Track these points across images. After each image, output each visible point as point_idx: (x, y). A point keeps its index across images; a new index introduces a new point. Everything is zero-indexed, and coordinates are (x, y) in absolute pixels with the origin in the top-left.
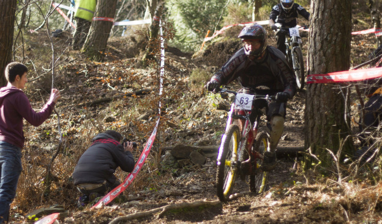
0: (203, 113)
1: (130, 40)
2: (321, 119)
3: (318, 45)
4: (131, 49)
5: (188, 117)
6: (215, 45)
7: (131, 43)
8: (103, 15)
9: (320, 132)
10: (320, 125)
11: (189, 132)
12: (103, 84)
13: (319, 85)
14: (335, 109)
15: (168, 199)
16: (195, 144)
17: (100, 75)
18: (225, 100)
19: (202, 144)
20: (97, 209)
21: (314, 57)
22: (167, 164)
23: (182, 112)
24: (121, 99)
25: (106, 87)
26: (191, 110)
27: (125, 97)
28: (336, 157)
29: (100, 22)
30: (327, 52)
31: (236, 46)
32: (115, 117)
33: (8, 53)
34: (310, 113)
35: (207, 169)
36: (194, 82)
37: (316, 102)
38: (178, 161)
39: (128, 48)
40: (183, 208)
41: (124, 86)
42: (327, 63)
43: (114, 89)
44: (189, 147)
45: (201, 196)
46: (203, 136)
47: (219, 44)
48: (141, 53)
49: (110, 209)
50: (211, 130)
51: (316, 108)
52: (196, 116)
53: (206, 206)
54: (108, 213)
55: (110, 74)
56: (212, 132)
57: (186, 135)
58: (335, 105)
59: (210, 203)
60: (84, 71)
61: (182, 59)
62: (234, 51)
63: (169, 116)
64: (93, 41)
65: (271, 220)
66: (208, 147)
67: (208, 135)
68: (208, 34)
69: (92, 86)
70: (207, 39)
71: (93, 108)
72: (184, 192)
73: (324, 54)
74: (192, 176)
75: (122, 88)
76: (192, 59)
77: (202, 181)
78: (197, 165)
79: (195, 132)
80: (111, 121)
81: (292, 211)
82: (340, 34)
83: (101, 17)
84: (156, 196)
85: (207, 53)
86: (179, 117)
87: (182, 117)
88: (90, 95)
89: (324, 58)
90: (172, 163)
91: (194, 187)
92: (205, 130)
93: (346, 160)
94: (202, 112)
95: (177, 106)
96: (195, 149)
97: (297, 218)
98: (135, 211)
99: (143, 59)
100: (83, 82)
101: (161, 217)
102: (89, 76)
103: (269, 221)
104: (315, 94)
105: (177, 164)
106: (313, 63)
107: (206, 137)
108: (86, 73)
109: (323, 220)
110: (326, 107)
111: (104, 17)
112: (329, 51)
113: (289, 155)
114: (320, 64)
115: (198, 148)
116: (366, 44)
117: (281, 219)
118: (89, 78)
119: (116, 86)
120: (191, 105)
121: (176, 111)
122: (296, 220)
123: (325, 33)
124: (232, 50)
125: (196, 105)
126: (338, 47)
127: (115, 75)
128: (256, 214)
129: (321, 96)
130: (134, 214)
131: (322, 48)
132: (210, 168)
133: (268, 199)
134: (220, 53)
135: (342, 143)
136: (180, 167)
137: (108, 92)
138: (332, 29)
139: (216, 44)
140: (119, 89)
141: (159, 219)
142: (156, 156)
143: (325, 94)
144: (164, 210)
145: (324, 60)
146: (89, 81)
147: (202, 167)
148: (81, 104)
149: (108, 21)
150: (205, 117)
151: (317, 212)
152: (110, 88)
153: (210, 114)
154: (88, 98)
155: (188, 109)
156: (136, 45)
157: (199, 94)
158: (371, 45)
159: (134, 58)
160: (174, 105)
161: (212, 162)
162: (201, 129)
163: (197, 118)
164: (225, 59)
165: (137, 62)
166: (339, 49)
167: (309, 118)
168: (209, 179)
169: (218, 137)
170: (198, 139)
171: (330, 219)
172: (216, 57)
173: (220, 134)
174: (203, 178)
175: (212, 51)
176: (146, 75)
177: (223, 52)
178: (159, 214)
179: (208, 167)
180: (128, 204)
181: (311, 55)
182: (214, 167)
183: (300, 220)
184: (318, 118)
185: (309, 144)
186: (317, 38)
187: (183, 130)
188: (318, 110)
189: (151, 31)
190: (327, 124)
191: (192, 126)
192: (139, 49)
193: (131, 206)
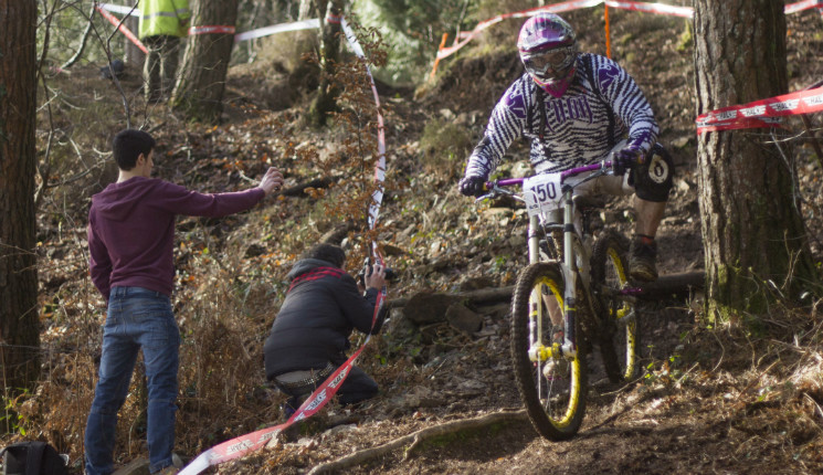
0: (460, 218)
1: (272, 69)
2: (736, 208)
3: (715, 48)
4: (276, 89)
5: (429, 230)
6: (464, 65)
7: (275, 77)
8: (211, 21)
9: (739, 238)
10: (737, 223)
11: (434, 262)
12: (229, 174)
13: (725, 136)
14: (766, 185)
15: (419, 415)
16: (453, 288)
17: (220, 154)
19: (467, 286)
20: (269, 451)
21: (710, 77)
22: (397, 337)
23: (412, 219)
24: (272, 203)
25: (235, 179)
26: (432, 213)
27: (281, 197)
29: (207, 38)
30: (736, 63)
31: (512, 62)
32: (266, 244)
33: (27, 127)
34: (713, 198)
35: (489, 339)
36: (432, 151)
37: (722, 176)
38: (421, 329)
39: (270, 89)
40: (457, 433)
42: (738, 86)
43: (255, 182)
44: (443, 296)
45: (486, 401)
46: (467, 270)
47: (474, 63)
48: (305, 97)
49: (297, 447)
50: (485, 254)
51: (723, 188)
52: (446, 225)
53: (506, 423)
54: (296, 457)
55: (242, 149)
56: (487, 259)
57: (431, 270)
58: (765, 178)
59: (513, 415)
60: (184, 148)
61: (395, 103)
62: (507, 74)
63: (385, 231)
64: (195, 78)
66: (482, 292)
67: (479, 266)
68: (443, 42)
69: (204, 179)
70: (443, 53)
71: (213, 228)
72: (448, 396)
73: (731, 68)
74: (456, 358)
76: (415, 99)
77: (482, 368)
78: (464, 334)
79: (449, 261)
80: (258, 255)
81: (700, 418)
82: (760, 21)
83: (208, 25)
84: (388, 412)
85: (448, 84)
86: (407, 231)
87: (415, 231)
89: (731, 75)
90: (408, 336)
91: (468, 384)
92: (470, 256)
93: (803, 295)
94: (457, 216)
95: (400, 207)
96: (456, 299)
97: (714, 431)
98: (354, 449)
99: (311, 111)
100: (184, 172)
101: (412, 455)
102: (198, 157)
104: (718, 156)
105: (419, 336)
106: (709, 90)
107: (474, 271)
108: (189, 152)
109: (774, 430)
110: (747, 183)
111: (214, 24)
112: (741, 59)
113: (675, 296)
114: (723, 91)
115: (461, 298)
116: (798, 34)
117: (680, 438)
118: (196, 162)
120: (431, 203)
121: (399, 218)
122: (713, 436)
123: (729, 23)
124: (503, 73)
125: (443, 202)
126: (758, 50)
127: (254, 151)
128: (622, 430)
129: (734, 160)
130: (353, 455)
131: (724, 54)
132: (493, 338)
134: (477, 83)
135: (793, 258)
136: (426, 342)
138: (743, 13)
139: (466, 61)
141: (408, 459)
143: (740, 156)
144: (416, 440)
145: (733, 82)
146: (198, 170)
147: (475, 338)
148: (184, 222)
149: (223, 34)
150: (466, 226)
151: (757, 414)
152: (246, 182)
153: (476, 219)
155: (427, 211)
156: (288, 79)
157: (445, 178)
158: (808, 34)
159: (290, 110)
160: (393, 207)
161: (496, 323)
162: (461, 253)
163: (448, 229)
164: (489, 93)
165: (297, 117)
166: (762, 54)
167: (711, 210)
168: (495, 363)
169: (503, 268)
170: (457, 278)
171: (788, 427)
172: (469, 92)
173: (505, 261)
174: (483, 363)
175: (457, 80)
176: (322, 145)
177: (484, 78)
178: (407, 449)
179: (489, 336)
180: (332, 433)
181: (701, 73)
182: (501, 336)
183: (723, 435)
184: (732, 207)
185: (716, 266)
186: (711, 35)
187: (421, 259)
188: (729, 191)
189: (322, 46)
190: (751, 219)
191: (440, 250)
192: (300, 88)
193: (340, 438)
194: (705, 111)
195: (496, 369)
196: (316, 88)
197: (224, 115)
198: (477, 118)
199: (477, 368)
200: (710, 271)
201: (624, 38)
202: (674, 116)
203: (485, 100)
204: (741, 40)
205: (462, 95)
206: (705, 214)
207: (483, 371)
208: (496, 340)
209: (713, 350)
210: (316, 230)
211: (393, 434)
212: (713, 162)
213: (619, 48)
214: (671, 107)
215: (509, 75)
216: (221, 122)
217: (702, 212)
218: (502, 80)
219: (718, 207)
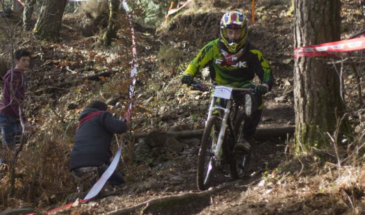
0: (176, 95)
1: (85, 16)
2: (312, 96)
3: (305, 15)
4: (87, 26)
5: (160, 100)
6: (181, 18)
7: (86, 20)
9: (313, 111)
10: (312, 103)
11: (161, 116)
12: (61, 67)
13: (308, 59)
14: (328, 85)
15: (150, 192)
16: (170, 130)
17: (57, 58)
18: (199, 79)
19: (177, 129)
20: (73, 208)
21: (302, 29)
22: (141, 152)
23: (152, 94)
24: (82, 83)
25: (64, 70)
26: (161, 92)
27: (87, 80)
28: (334, 138)
30: (315, 23)
31: (205, 18)
32: (78, 104)
34: (301, 90)
35: (187, 156)
36: (163, 61)
37: (306, 79)
38: (153, 149)
39: (84, 26)
40: (168, 202)
41: (85, 68)
42: (316, 34)
43: (74, 72)
44: (165, 133)
45: (184, 187)
46: (178, 121)
47: (186, 17)
48: (101, 31)
49: (88, 206)
50: (187, 113)
51: (306, 85)
53: (193, 198)
54: (87, 211)
55: (68, 55)
56: (188, 116)
57: (159, 120)
58: (327, 81)
59: (196, 195)
60: (39, 54)
61: (146, 36)
62: (202, 24)
63: (138, 99)
64: (46, 19)
65: (268, 211)
66: (185, 132)
67: (184, 119)
68: (171, 6)
69: (49, 70)
70: (171, 12)
71: (52, 94)
72: (165, 184)
73: (313, 26)
74: (170, 165)
75: (82, 71)
76: (156, 34)
78: (175, 153)
79: (169, 116)
80: (74, 109)
81: (289, 200)
82: (328, 2)
84: (135, 190)
85: (173, 27)
86: (149, 100)
87: (153, 100)
88: (48, 81)
89: (312, 29)
90: (147, 152)
91: (175, 178)
92: (180, 114)
93: (344, 141)
94: (174, 93)
95: (146, 88)
96: (171, 135)
97: (296, 207)
98: (116, 208)
99: (104, 38)
100: (39, 66)
101: (145, 212)
102: (45, 59)
103: (265, 212)
104: (304, 69)
105: (152, 152)
106: (301, 36)
107: (181, 121)
108: (42, 57)
109: (326, 207)
110: (318, 83)
112: (318, 21)
113: (280, 138)
114: (308, 37)
115: (174, 134)
116: (348, 10)
117: (279, 209)
118: (45, 61)
119: (76, 69)
120: (162, 86)
121: (145, 93)
122: (295, 209)
123: (312, 3)
125: (167, 86)
126: (326, 17)
127: (74, 57)
128: (251, 204)
129: (312, 71)
130: (116, 211)
131: (309, 19)
132: (189, 155)
133: (260, 187)
134: (187, 27)
135: (339, 122)
136: (155, 156)
137: (67, 76)
139: (182, 16)
140: (79, 72)
141: (143, 214)
142: (129, 145)
143: (315, 69)
144: (148, 205)
145: (313, 32)
146: (46, 65)
147: (180, 155)
148: (38, 91)
150: (178, 99)
151: (318, 199)
152: (69, 71)
153: (183, 95)
154: (46, 84)
155: (159, 90)
156: (93, 22)
157: (169, 74)
158: (353, 10)
159: (93, 37)
160: (142, 87)
161: (191, 148)
162: (175, 112)
163: (169, 100)
164: (193, 33)
165: (97, 41)
166: (328, 19)
167: (299, 96)
168: (190, 168)
169: (195, 121)
170: (173, 124)
171: (333, 206)
172: (183, 32)
173: (197, 117)
174: (183, 167)
175: (177, 25)
176: (108, 55)
177: (191, 25)
178: (143, 209)
179: (187, 154)
180: (106, 200)
181: (297, 28)
182: (193, 154)
183: (300, 209)
184: (310, 95)
185: (301, 124)
186: (303, 9)
187: (155, 115)
188: (309, 87)
189: (111, 6)
190: (319, 101)
191: (164, 110)
192: (98, 26)
193: (110, 202)
194: (299, 46)
195: (189, 171)
196: (107, 26)
197: (60, 38)
198: (186, 45)
199: (181, 170)
200: (298, 126)
201: (261, 9)
202: (284, 48)
203: (191, 36)
204: (318, 12)
205: (180, 33)
206: (297, 98)
207: (183, 172)
208: (190, 157)
209: (298, 166)
210: (103, 98)
211: (136, 202)
212: (301, 72)
213: (258, 13)
214: (283, 44)
215: (203, 24)
216: (59, 41)
217: (295, 97)
218: (200, 26)
219: (303, 95)
